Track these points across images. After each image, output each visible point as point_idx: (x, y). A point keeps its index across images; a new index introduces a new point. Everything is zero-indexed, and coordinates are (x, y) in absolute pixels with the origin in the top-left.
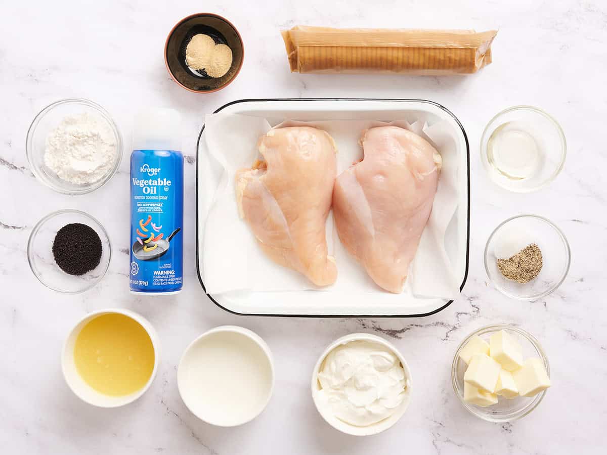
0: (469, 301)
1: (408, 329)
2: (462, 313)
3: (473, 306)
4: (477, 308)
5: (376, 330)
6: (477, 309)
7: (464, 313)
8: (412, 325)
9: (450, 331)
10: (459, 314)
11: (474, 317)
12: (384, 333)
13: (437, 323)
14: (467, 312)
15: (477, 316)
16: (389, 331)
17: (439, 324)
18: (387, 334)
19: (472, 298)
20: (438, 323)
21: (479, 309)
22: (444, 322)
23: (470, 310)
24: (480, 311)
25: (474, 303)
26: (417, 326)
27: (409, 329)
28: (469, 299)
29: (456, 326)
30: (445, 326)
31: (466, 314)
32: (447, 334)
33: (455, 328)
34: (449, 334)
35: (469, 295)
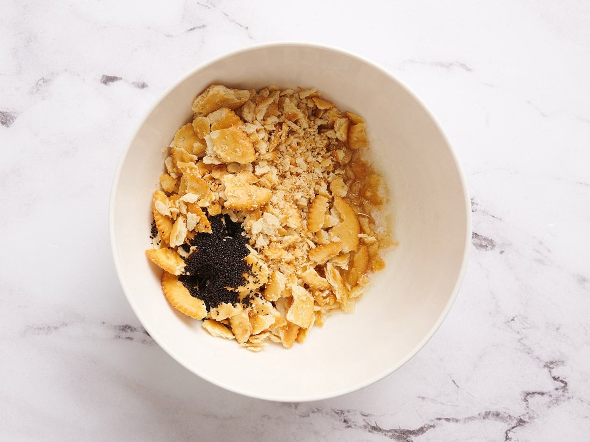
0: (546, 370)
1: (431, 426)
2: (533, 393)
3: (555, 379)
4: (562, 381)
5: (370, 431)
6: (563, 385)
7: (539, 393)
8: (440, 419)
9: (513, 428)
10: (528, 394)
11: (557, 400)
12: (385, 435)
13: (487, 414)
14: (544, 391)
15: (562, 398)
16: (396, 431)
17: (490, 417)
18: (391, 437)
19: (552, 363)
20: (490, 412)
21: (566, 384)
22: (499, 411)
23: (549, 386)
24: (567, 387)
25: (556, 372)
26: (448, 420)
27: (433, 426)
28: (546, 366)
29: (522, 418)
30: (503, 419)
31: (543, 394)
32: (507, 433)
33: (521, 422)
34: (510, 435)
35: (546, 359)
